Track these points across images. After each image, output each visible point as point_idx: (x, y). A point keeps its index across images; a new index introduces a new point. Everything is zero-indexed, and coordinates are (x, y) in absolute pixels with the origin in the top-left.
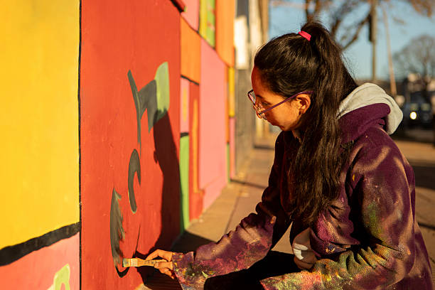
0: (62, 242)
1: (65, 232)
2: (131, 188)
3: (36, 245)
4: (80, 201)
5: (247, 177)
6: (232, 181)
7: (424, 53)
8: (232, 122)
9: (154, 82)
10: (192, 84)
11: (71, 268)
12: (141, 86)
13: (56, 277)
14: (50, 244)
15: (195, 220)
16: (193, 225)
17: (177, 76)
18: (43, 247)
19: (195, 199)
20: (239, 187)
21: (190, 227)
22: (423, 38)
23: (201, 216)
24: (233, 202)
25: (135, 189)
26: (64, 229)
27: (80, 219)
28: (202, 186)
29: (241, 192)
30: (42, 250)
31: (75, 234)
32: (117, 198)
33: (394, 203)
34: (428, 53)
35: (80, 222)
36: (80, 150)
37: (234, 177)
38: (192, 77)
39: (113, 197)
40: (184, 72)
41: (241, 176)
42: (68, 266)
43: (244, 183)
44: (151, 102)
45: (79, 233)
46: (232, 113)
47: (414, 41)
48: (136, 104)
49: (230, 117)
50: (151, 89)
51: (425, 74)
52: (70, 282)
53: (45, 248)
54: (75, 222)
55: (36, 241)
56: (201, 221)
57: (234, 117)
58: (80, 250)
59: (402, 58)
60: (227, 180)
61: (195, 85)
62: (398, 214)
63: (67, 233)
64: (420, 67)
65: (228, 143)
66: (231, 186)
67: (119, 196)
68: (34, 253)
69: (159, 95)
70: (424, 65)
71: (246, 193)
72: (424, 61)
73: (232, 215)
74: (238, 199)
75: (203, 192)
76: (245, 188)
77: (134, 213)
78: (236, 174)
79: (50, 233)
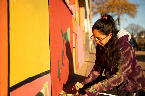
0: (46, 76)
1: (46, 73)
2: (62, 60)
3: (38, 77)
4: (50, 63)
5: (89, 60)
6: (85, 61)
7: (132, 28)
8: (85, 46)
9: (67, 32)
10: (75, 35)
11: (48, 83)
12: (64, 33)
13: (44, 86)
14: (42, 76)
15: (77, 71)
16: (77, 72)
17: (72, 32)
18: (40, 77)
19: (77, 65)
20: (87, 63)
21: (76, 73)
22: (132, 24)
23: (78, 70)
24: (87, 66)
25: (63, 61)
26: (46, 72)
27: (51, 69)
28: (78, 62)
29: (88, 64)
30: (40, 78)
31: (49, 73)
32: (59, 62)
33: (127, 61)
34: (133, 28)
35: (51, 70)
36: (50, 49)
37: (86, 60)
38: (75, 33)
39: (58, 62)
40: (73, 31)
41: (87, 60)
42: (47, 83)
43: (88, 62)
44: (66, 38)
45: (50, 73)
46: (85, 43)
47: (130, 25)
48: (63, 38)
49: (84, 45)
50: (66, 34)
51: (133, 33)
52: (48, 87)
53: (41, 77)
54: (49, 70)
55: (38, 76)
56: (79, 71)
57: (85, 45)
58: (51, 78)
59: (127, 29)
60: (84, 61)
61: (76, 35)
62: (126, 65)
63: (47, 73)
64: (131, 32)
65: (84, 51)
66: (85, 63)
67: (60, 62)
68: (38, 79)
69: (68, 36)
70: (132, 31)
71: (89, 64)
72: (132, 30)
73: (87, 69)
74: (88, 65)
75: (79, 63)
76: (89, 63)
77: (63, 67)
78: (86, 59)
79: (42, 73)
